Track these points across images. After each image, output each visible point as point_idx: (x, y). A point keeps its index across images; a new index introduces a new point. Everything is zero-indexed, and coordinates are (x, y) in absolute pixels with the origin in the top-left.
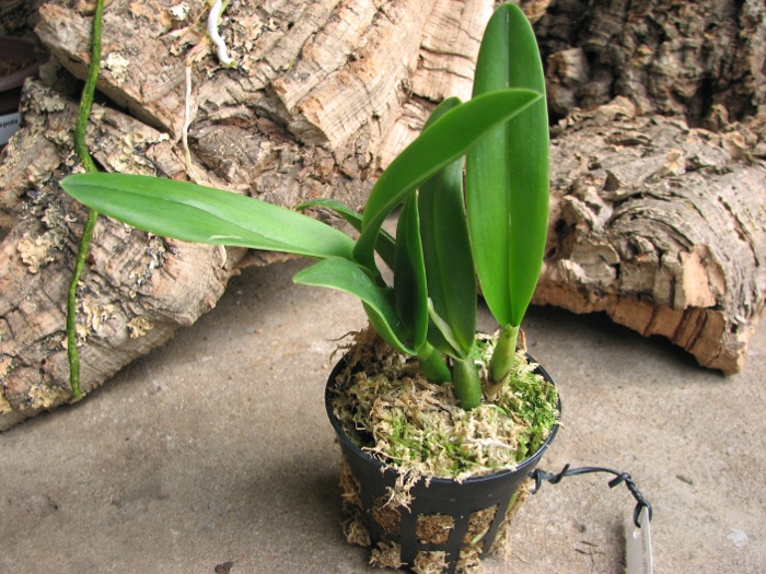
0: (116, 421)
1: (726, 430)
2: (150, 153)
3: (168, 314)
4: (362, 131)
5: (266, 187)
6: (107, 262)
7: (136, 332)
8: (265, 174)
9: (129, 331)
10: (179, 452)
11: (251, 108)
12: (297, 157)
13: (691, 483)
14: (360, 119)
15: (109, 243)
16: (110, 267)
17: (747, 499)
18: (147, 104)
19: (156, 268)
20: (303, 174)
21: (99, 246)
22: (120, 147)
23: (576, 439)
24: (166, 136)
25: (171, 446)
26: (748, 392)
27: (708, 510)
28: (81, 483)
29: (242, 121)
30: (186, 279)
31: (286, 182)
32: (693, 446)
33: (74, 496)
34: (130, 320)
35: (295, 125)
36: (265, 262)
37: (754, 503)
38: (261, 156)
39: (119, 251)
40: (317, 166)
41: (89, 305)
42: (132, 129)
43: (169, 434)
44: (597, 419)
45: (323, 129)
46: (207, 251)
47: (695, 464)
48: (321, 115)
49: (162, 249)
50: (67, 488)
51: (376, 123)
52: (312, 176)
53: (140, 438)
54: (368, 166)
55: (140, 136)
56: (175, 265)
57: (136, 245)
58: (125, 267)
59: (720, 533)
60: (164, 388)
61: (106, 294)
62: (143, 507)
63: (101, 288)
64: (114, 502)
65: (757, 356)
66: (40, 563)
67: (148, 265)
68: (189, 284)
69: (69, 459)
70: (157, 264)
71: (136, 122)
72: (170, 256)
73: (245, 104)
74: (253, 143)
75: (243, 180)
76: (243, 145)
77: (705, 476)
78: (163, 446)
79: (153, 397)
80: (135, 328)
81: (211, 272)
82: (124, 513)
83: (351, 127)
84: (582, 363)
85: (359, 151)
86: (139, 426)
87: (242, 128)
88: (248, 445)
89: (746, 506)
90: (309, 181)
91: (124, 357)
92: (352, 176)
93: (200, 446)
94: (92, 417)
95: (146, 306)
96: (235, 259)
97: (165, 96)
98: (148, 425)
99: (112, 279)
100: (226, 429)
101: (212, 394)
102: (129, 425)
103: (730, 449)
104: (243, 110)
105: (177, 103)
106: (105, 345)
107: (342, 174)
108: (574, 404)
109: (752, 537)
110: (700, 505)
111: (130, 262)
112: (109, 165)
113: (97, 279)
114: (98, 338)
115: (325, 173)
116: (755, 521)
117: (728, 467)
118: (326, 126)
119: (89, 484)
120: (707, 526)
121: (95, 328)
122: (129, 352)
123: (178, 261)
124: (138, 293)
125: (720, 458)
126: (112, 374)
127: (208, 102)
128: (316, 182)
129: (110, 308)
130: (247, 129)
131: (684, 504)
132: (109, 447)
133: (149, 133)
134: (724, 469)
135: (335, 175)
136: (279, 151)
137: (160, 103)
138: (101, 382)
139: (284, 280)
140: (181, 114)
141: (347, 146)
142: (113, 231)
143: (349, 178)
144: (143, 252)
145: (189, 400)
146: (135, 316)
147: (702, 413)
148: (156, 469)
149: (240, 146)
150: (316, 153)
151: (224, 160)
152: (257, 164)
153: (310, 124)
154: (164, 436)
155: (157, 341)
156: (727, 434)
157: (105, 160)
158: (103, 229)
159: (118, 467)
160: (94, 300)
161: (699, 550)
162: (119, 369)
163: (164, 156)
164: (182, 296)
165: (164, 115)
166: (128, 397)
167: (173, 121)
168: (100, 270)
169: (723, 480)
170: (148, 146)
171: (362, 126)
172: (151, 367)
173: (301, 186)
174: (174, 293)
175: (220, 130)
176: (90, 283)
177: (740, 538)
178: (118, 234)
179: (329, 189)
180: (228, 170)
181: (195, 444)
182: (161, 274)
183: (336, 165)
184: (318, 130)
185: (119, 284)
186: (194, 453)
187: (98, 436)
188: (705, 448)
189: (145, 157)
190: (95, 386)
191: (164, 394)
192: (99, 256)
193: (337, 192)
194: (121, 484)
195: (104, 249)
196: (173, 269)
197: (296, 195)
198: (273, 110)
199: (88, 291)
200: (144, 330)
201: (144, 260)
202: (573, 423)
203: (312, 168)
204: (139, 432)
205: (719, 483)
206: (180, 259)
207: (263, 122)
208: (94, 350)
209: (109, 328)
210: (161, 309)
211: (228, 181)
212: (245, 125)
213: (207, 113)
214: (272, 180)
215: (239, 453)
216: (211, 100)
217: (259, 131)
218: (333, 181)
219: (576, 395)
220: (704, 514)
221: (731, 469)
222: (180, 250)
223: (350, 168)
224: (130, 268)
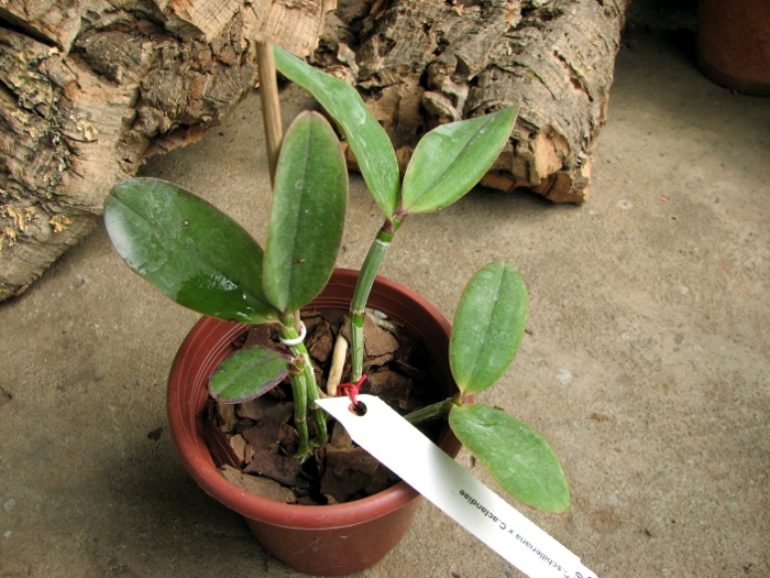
0: (49, 315)
1: (564, 285)
2: (43, 67)
3: (84, 208)
4: (235, 19)
5: (151, 84)
6: (21, 170)
7: (59, 227)
8: (151, 73)
9: (53, 227)
10: (107, 337)
11: (130, 12)
12: (177, 52)
13: (531, 333)
14: (232, 8)
15: (21, 154)
16: (25, 174)
17: (575, 344)
18: (33, 22)
19: (64, 170)
20: (185, 68)
21: (13, 157)
22: (17, 64)
23: (439, 300)
24: (54, 50)
25: (99, 333)
26: (585, 249)
27: (543, 355)
28: (28, 373)
29: (124, 25)
30: (93, 176)
31: (170, 77)
32: (535, 301)
33: (24, 386)
34: (51, 218)
35: (170, 24)
36: (166, 150)
37: (579, 347)
38: (144, 56)
39: (31, 159)
40: (195, 59)
41: (13, 210)
42: (25, 46)
43: (97, 323)
44: (456, 281)
45: (196, 24)
46: (109, 148)
47: (535, 317)
48: (192, 12)
49: (67, 153)
50: (17, 379)
51: (250, 9)
52: (192, 69)
53: (73, 328)
54: (245, 52)
55: (32, 53)
56: (81, 165)
57: (44, 152)
58: (38, 172)
59: (551, 374)
60: (87, 280)
61: (26, 198)
62: (83, 389)
63: (20, 194)
64: (58, 387)
65: (597, 216)
66: (6, 445)
67: (57, 168)
68: (96, 180)
69: (14, 353)
70: (65, 166)
71: (27, 39)
72: (75, 158)
73: (124, 9)
74: (135, 46)
75: (132, 80)
76: (126, 49)
77: (543, 327)
78: (93, 333)
79: (79, 290)
80: (57, 224)
81: (117, 166)
82: (68, 396)
83: (224, 18)
84: (446, 229)
85: (235, 39)
86: (70, 318)
87: (124, 32)
88: (165, 326)
89: (573, 351)
90: (191, 74)
91: (55, 249)
92: (230, 63)
93: (125, 331)
94: (28, 313)
95: (62, 204)
96: (138, 151)
97: (49, 12)
98: (78, 316)
99: (29, 185)
100: (145, 314)
101: (129, 282)
102: (61, 318)
103: (566, 302)
104: (123, 15)
105: (60, 16)
106: (34, 242)
107: (221, 62)
108: (438, 269)
109: (575, 376)
110: (537, 352)
111: (41, 168)
112: (10, 83)
113: (16, 186)
114: (26, 237)
115: (204, 64)
116: (579, 362)
117: (562, 317)
118: (199, 21)
119: (35, 374)
120: (541, 369)
121: (22, 228)
122: (58, 245)
123: (83, 162)
124: (53, 194)
125: (556, 310)
126: (49, 266)
127: (89, 12)
128: (197, 74)
129: (32, 210)
130: (129, 33)
131: (524, 352)
132: (47, 339)
133: (39, 49)
134: (559, 320)
135: (215, 64)
136: (161, 49)
137: (44, 20)
138: (40, 273)
139: (183, 166)
140: (65, 27)
141: (223, 36)
142: (22, 143)
143: (227, 65)
144: (51, 157)
145: (110, 290)
146: (55, 213)
147: (545, 271)
148: (90, 355)
149: (123, 50)
150: (193, 46)
151: (111, 65)
152: (142, 64)
153: (183, 21)
154: (93, 325)
155: (81, 232)
156: (564, 289)
157: (6, 78)
158: (12, 141)
159: (57, 356)
160: (17, 204)
161: (533, 390)
162: (53, 260)
163: (56, 69)
164: (93, 191)
165: (50, 30)
166: (57, 292)
167: (59, 35)
168: (16, 178)
169: (557, 329)
170: (40, 61)
171: (236, 14)
172: (73, 262)
173: (183, 79)
174: (84, 189)
175: (104, 38)
176: (11, 191)
177: (565, 376)
178: (27, 145)
179: (209, 78)
180: (116, 74)
181: (120, 330)
182: (70, 175)
183: (213, 55)
184: (192, 26)
185: (35, 188)
186: (121, 338)
187: (35, 330)
188: (545, 302)
189: (39, 72)
190: (35, 278)
191: (88, 286)
192: (14, 166)
193: (218, 80)
194: (61, 371)
195: (17, 159)
196: (79, 169)
197: (180, 87)
198: (150, 11)
199: (10, 197)
200: (66, 225)
201: (53, 164)
202: (437, 286)
203: (192, 61)
204: (71, 323)
205: (553, 332)
206: (85, 159)
207: (142, 24)
208: (25, 247)
209: (34, 227)
210: (76, 205)
211: (118, 83)
212: (126, 29)
213: (90, 22)
214: (157, 77)
215: (158, 334)
216: (92, 10)
217: (140, 33)
218: (212, 71)
219: (439, 260)
220: (540, 359)
221: (565, 319)
222: (83, 151)
223: (227, 56)
224: (42, 173)
